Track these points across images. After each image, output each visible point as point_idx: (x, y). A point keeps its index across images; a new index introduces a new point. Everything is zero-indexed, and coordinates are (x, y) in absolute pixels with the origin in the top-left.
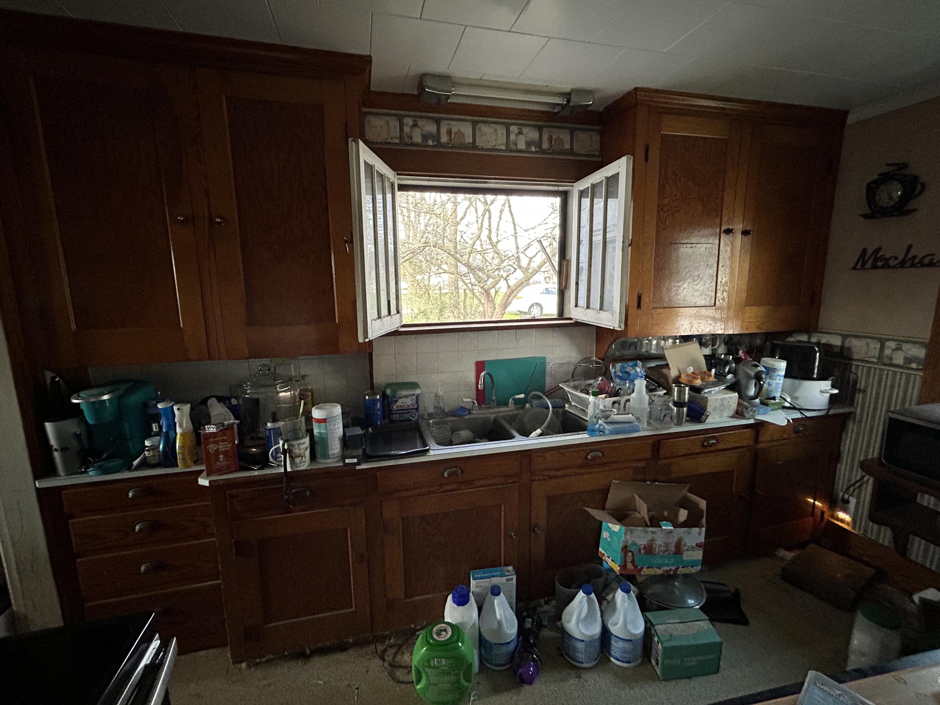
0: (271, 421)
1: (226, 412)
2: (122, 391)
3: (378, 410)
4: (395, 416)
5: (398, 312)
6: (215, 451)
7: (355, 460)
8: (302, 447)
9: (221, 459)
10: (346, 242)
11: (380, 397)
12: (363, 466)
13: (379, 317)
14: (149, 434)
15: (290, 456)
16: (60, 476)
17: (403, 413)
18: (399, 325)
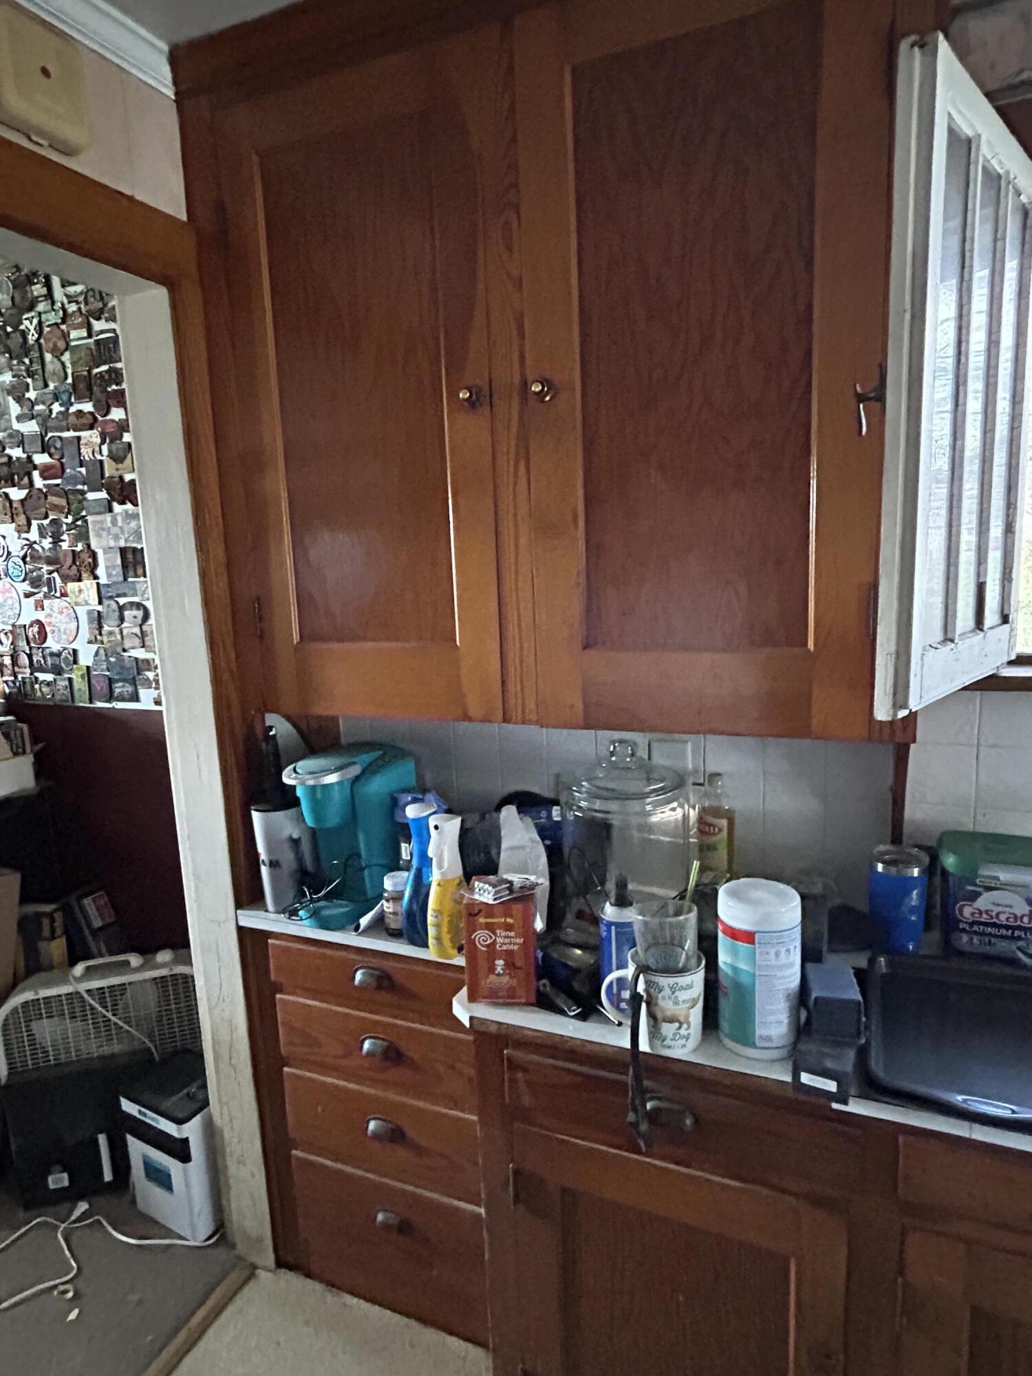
0: (613, 900)
1: (532, 841)
2: (355, 770)
3: (913, 910)
4: (965, 938)
5: (1005, 619)
6: (488, 946)
7: (832, 1086)
8: (683, 996)
9: (499, 970)
10: (861, 398)
11: (921, 873)
12: (856, 1107)
13: (948, 639)
14: (395, 864)
15: (651, 1015)
16: (267, 911)
17: (996, 936)
18: (1006, 659)
